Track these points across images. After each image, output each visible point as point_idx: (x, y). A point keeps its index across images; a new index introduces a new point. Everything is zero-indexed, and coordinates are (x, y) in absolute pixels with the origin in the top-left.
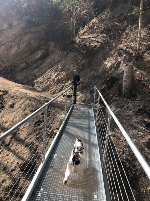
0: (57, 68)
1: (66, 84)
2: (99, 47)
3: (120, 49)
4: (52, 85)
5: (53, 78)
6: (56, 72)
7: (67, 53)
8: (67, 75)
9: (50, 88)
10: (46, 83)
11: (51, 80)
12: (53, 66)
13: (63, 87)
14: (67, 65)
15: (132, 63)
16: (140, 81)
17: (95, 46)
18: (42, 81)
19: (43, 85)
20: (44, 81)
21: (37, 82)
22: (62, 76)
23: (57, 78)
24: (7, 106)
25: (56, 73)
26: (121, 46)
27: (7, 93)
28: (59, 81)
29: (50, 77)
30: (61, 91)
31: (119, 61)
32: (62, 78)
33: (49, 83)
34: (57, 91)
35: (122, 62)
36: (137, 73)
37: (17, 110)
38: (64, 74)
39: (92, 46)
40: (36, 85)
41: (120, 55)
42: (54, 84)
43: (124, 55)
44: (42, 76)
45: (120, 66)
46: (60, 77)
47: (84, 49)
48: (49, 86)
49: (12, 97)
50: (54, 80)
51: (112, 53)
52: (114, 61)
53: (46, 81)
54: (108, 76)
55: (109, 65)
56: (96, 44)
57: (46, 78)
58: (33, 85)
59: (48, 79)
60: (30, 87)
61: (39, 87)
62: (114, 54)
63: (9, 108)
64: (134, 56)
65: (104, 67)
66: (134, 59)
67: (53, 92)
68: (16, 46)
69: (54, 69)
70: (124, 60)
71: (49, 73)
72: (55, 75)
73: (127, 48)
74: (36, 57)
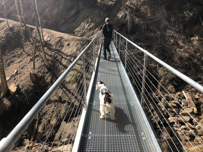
0: (88, 21)
1: (95, 31)
2: (114, 5)
3: (126, 6)
4: (86, 32)
5: (87, 27)
6: (88, 23)
7: (93, 10)
8: (95, 25)
9: (86, 34)
10: (82, 31)
11: (85, 29)
12: (85, 20)
13: (93, 33)
14: (95, 18)
15: (133, 14)
16: (138, 24)
17: (111, 4)
18: (79, 30)
19: (80, 33)
20: (81, 30)
21: (76, 31)
22: (92, 26)
23: (89, 27)
24: (65, 45)
25: (88, 25)
26: (127, 3)
27: (62, 38)
28: (90, 29)
29: (84, 27)
30: (93, 35)
31: (126, 13)
32: (92, 27)
33: (84, 31)
34: (90, 36)
35: (128, 14)
36: (136, 20)
37: (72, 46)
38: (93, 24)
39: (109, 4)
40: (76, 33)
41: (126, 9)
42: (88, 31)
43: (129, 10)
44: (78, 27)
45: (127, 16)
46: (91, 26)
47: (104, 7)
48: (84, 33)
49: (67, 40)
50: (87, 28)
51: (122, 8)
52: (123, 14)
53: (82, 30)
54: (120, 23)
55: (120, 16)
56: (111, 3)
57: (81, 28)
58: (74, 33)
59: (83, 28)
60: (73, 35)
61: (78, 34)
62: (123, 9)
63: (67, 46)
64: (135, 10)
65: (117, 18)
66: (134, 12)
67: (87, 36)
68: (57, 8)
69: (86, 22)
70: (129, 12)
71: (83, 25)
72: (87, 26)
73: (131, 5)
74: (72, 14)
